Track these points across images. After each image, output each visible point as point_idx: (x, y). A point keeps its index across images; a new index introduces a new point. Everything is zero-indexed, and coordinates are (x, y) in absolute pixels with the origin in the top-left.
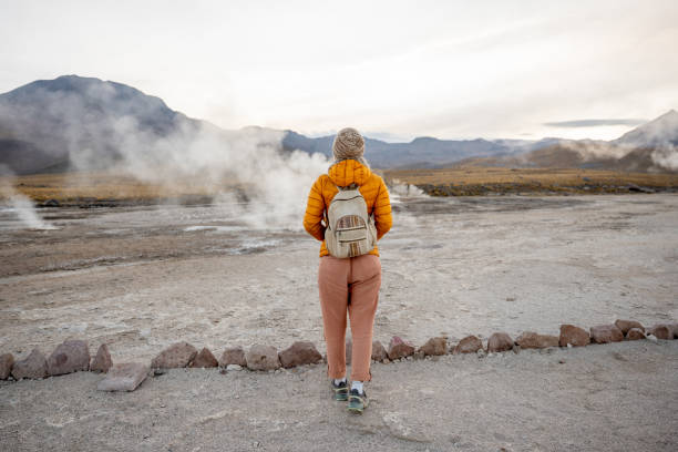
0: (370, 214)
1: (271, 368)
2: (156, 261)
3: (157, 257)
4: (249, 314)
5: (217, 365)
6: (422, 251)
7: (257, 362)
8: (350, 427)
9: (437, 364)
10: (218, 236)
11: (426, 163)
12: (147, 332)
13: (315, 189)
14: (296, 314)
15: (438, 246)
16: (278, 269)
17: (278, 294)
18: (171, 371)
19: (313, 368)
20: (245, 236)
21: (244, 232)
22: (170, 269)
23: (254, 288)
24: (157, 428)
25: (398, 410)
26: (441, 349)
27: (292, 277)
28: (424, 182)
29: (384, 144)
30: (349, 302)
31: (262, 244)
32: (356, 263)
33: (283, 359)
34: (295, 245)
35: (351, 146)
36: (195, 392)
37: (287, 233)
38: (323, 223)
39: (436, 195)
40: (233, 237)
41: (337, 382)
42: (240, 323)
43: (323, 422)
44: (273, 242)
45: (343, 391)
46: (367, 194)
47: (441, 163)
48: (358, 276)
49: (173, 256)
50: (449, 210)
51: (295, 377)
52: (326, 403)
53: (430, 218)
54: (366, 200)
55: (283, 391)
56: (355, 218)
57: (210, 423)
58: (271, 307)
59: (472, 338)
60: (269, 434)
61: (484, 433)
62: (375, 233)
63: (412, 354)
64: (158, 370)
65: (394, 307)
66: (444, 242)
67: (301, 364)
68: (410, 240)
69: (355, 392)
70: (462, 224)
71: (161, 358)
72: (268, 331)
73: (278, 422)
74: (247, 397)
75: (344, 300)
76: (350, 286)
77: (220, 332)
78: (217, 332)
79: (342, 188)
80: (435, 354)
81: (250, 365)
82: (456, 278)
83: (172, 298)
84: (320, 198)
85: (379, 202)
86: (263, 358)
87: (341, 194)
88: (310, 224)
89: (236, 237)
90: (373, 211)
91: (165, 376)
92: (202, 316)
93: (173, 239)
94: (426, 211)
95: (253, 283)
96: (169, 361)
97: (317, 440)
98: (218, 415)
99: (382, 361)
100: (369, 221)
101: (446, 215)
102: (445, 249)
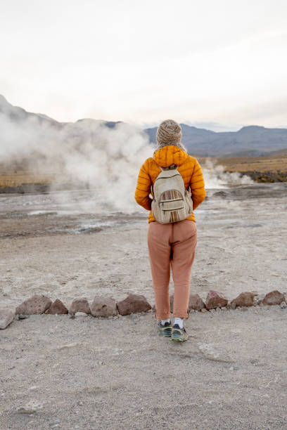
0: (187, 189)
1: (110, 315)
2: (7, 239)
3: (8, 236)
4: (91, 278)
5: (67, 313)
6: (243, 230)
7: (99, 310)
8: (173, 353)
9: (246, 312)
10: (60, 219)
11: (253, 151)
12: (8, 291)
13: (143, 170)
14: (130, 278)
15: (257, 226)
16: (114, 245)
17: (114, 263)
18: (31, 316)
19: (144, 315)
20: (83, 218)
21: (82, 215)
22: (20, 245)
23: (94, 259)
24: (25, 352)
25: (212, 342)
26: (250, 301)
27: (126, 251)
28: (251, 170)
29: (212, 133)
30: (171, 257)
31: (98, 225)
32: (176, 227)
33: (120, 308)
34: (128, 225)
35: (171, 132)
36: (52, 330)
37: (121, 216)
38: (151, 196)
39: (263, 182)
40: (72, 220)
41: (163, 323)
42: (84, 285)
43: (152, 350)
44: (108, 223)
45: (168, 329)
46: (185, 173)
47: (267, 150)
48: (178, 237)
49: (21, 235)
50: (273, 194)
51: (130, 322)
52: (155, 338)
53: (254, 201)
54: (183, 178)
55: (121, 330)
56: (175, 192)
57: (65, 350)
58: (109, 273)
59: (277, 293)
60: (111, 357)
61: (278, 357)
62: (191, 203)
63: (225, 305)
64: (21, 315)
65: (214, 273)
66: (265, 221)
67: (135, 312)
68: (234, 221)
69: (177, 326)
70: (283, 206)
71: (23, 306)
72: (107, 290)
73: (117, 349)
74: (92, 334)
75: (166, 256)
76: (172, 245)
77: (67, 291)
78: (64, 291)
79: (164, 168)
80: (244, 305)
81: (93, 313)
82: (271, 251)
83: (26, 267)
84: (147, 177)
85: (195, 179)
86: (103, 306)
87: (164, 174)
88: (140, 198)
89: (76, 219)
90: (189, 185)
91: (27, 320)
92: (52, 279)
93: (20, 221)
94: (250, 196)
95: (93, 256)
96: (30, 309)
97: (147, 362)
98: (71, 345)
99: (201, 311)
100: (186, 194)
101: (269, 199)
102: (265, 227)
